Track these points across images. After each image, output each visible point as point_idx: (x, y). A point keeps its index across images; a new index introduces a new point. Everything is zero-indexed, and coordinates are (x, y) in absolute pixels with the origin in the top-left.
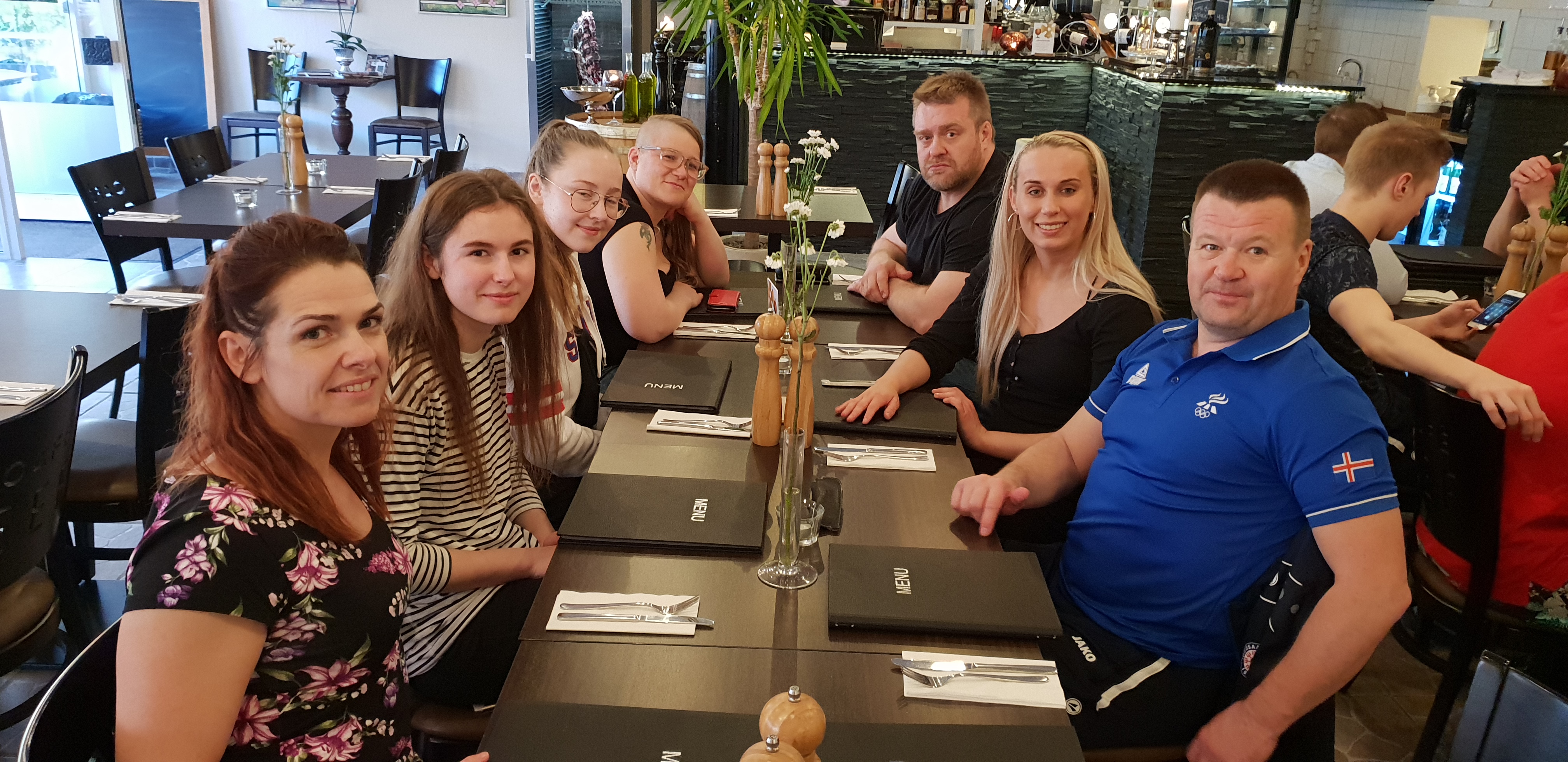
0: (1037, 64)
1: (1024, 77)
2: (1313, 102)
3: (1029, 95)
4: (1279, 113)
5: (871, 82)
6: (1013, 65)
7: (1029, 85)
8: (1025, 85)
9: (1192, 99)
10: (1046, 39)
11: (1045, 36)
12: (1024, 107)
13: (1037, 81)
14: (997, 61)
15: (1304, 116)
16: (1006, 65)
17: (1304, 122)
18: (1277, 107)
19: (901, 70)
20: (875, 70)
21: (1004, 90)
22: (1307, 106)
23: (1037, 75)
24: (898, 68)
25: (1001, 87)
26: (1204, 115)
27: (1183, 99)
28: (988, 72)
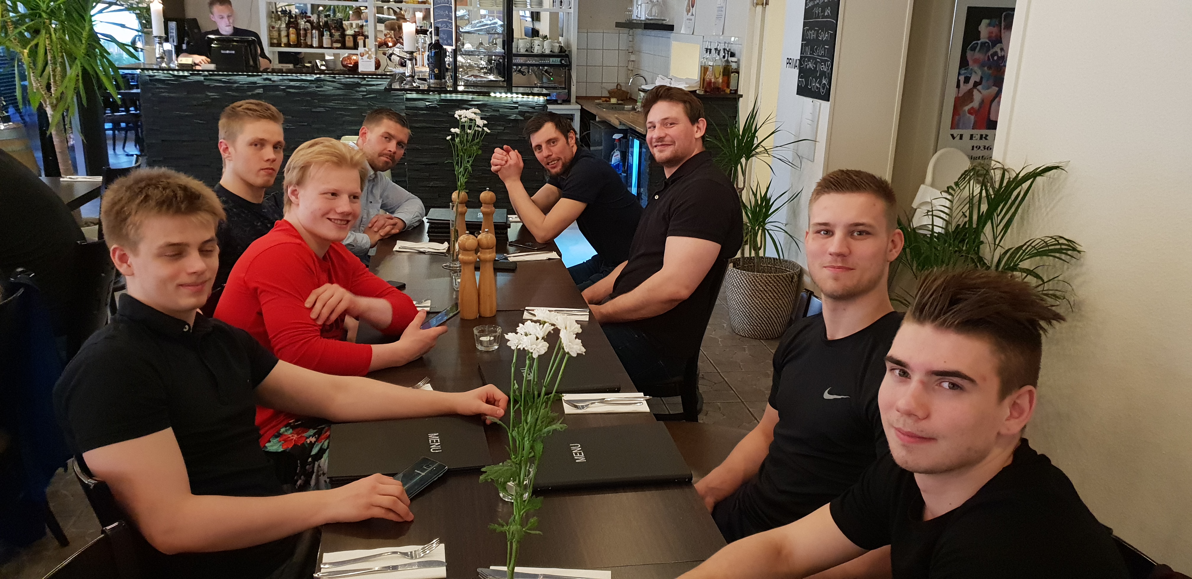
0: (367, 79)
1: (358, 89)
2: (520, 105)
3: (363, 103)
4: (497, 114)
5: (235, 94)
6: (348, 80)
7: (363, 95)
8: (359, 96)
9: (427, 103)
10: (368, 60)
11: (368, 58)
12: (362, 113)
13: (370, 92)
14: (334, 77)
15: (515, 115)
16: (343, 80)
17: (516, 121)
18: (493, 109)
19: (258, 85)
20: (236, 85)
21: (344, 100)
22: (517, 108)
23: (368, 88)
24: (255, 83)
25: (342, 97)
26: (438, 115)
27: (421, 104)
28: (328, 86)
